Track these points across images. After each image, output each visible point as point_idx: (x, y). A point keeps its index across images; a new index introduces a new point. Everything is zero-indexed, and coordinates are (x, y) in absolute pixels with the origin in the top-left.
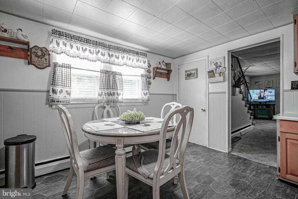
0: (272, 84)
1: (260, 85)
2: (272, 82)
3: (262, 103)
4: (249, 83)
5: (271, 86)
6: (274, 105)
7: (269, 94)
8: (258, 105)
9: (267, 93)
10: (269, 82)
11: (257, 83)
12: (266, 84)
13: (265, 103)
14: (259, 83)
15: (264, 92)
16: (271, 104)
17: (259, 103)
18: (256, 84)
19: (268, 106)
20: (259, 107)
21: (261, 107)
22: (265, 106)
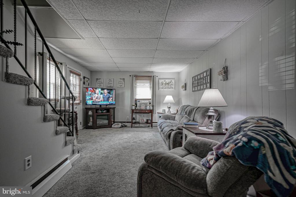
0: (112, 83)
1: (101, 83)
2: (113, 80)
3: (102, 106)
4: (89, 79)
5: (112, 85)
6: (114, 108)
8: (97, 110)
10: (110, 80)
11: (98, 81)
12: (107, 82)
13: (105, 107)
14: (100, 80)
16: (111, 108)
17: (99, 106)
19: (108, 110)
20: (99, 111)
21: (101, 112)
22: (105, 111)
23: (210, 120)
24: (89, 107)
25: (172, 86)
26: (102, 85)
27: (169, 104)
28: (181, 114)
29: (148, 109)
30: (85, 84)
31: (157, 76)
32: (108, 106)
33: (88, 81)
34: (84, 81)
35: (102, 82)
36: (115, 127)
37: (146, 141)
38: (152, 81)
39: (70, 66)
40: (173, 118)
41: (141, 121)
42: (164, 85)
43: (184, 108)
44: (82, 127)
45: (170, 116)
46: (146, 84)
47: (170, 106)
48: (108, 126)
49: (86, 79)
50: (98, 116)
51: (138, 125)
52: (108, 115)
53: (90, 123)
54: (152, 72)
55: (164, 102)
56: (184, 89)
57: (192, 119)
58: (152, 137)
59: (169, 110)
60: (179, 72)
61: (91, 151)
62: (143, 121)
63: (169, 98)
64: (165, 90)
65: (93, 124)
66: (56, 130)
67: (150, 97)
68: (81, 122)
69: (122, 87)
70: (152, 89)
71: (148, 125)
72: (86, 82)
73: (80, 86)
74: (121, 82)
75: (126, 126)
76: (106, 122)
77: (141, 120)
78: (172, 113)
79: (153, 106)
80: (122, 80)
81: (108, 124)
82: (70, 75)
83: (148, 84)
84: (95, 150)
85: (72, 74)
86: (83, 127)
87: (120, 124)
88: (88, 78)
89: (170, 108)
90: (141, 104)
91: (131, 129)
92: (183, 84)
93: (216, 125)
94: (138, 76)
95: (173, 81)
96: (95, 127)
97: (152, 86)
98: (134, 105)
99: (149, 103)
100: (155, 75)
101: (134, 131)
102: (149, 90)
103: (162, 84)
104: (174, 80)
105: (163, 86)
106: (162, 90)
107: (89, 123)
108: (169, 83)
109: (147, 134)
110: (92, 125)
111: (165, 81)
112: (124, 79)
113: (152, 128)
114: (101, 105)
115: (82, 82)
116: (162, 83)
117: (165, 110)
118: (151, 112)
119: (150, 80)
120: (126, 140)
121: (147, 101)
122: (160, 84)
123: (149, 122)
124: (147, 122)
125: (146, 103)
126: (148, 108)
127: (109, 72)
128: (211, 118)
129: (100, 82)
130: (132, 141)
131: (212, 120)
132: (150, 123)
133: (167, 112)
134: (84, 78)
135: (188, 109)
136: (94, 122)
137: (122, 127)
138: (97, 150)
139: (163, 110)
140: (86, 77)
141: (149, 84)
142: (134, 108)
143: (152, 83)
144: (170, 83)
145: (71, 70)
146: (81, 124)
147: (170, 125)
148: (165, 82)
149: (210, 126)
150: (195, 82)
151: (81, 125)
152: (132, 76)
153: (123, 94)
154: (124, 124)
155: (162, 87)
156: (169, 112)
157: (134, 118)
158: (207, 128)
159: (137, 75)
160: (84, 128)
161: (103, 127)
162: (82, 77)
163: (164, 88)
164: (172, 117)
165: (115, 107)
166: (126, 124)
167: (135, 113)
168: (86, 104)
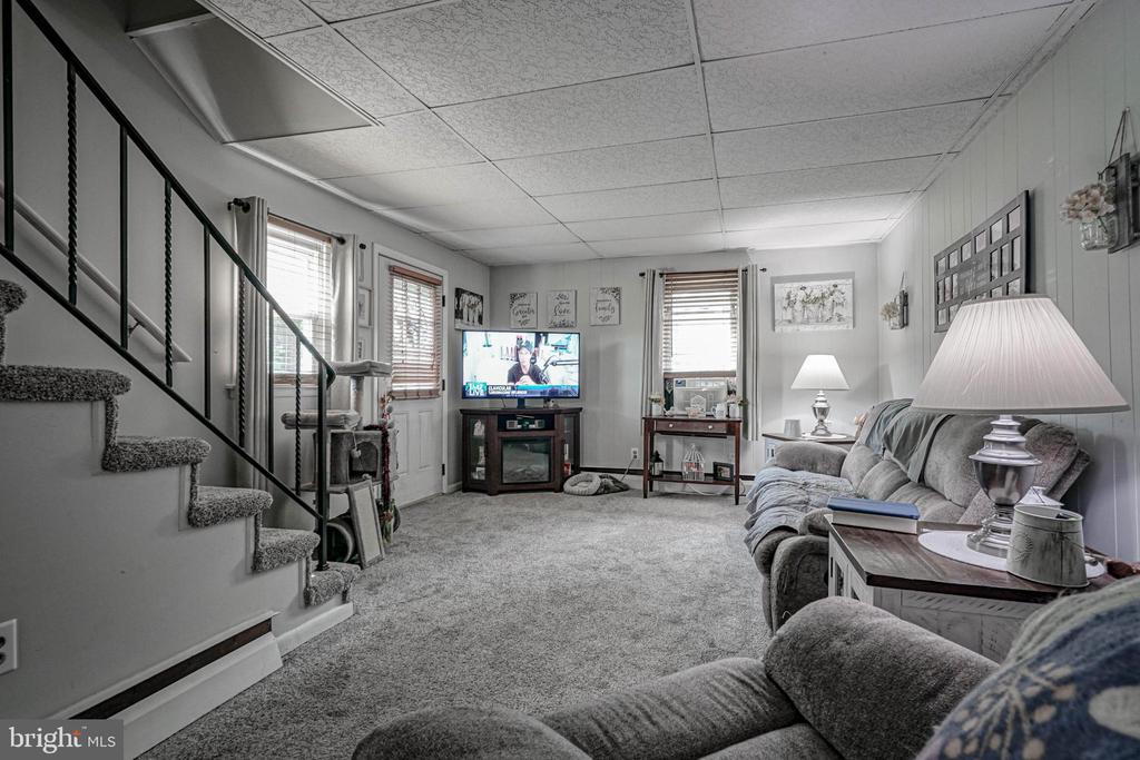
0: (571, 308)
1: (530, 311)
2: (572, 295)
3: (527, 403)
4: (482, 297)
5: (570, 318)
6: (575, 414)
7: (556, 356)
8: (504, 417)
9: (546, 352)
10: (561, 296)
11: (517, 302)
12: (551, 308)
13: (540, 406)
14: (525, 300)
15: (537, 346)
16: (559, 412)
18: (515, 305)
19: (549, 419)
20: (512, 424)
21: (519, 426)
22: (536, 422)
23: (998, 493)
24: (477, 405)
25: (838, 310)
26: (531, 317)
27: (821, 393)
28: (868, 443)
29: (718, 418)
30: (462, 318)
31: (764, 270)
32: (551, 404)
33: (474, 305)
34: (458, 305)
35: (533, 307)
36: (576, 489)
37: (677, 566)
38: (740, 293)
39: (391, 248)
40: (834, 462)
41: (689, 468)
42: (798, 306)
43: (885, 414)
44: (449, 484)
45: (816, 451)
46: (711, 309)
47: (823, 405)
48: (546, 486)
49: (466, 298)
50: (505, 441)
51: (676, 487)
52: (547, 440)
53: (478, 469)
54: (741, 252)
55: (794, 386)
56: (896, 320)
57: (913, 474)
58: (716, 550)
59: (821, 421)
60: (876, 244)
61: (410, 596)
62: (695, 470)
63: (820, 367)
64: (802, 328)
65: (487, 473)
66: (191, 507)
67: (730, 363)
68: (443, 466)
69: (608, 322)
70: (739, 326)
71: (724, 488)
72: (465, 311)
73: (437, 324)
74: (607, 304)
75: (624, 488)
76: (539, 466)
77: (689, 465)
78: (834, 437)
79: (744, 404)
80: (608, 297)
81: (550, 477)
82: (392, 283)
83: (721, 308)
84: (429, 591)
85: (398, 282)
86: (453, 486)
87: (596, 480)
88: (477, 295)
89: (824, 412)
90: (688, 394)
91: (641, 502)
92: (892, 297)
93: (1025, 536)
94: (673, 276)
95: (845, 286)
96: (495, 485)
97: (739, 314)
98: (657, 401)
99: (724, 393)
100: (755, 263)
101: (645, 513)
102: (729, 331)
103: (791, 303)
104: (851, 281)
105: (794, 310)
106: (790, 329)
107: (475, 470)
108: (823, 297)
109: (701, 531)
110: (483, 478)
111: (803, 288)
112: (617, 291)
113: (737, 503)
114: (521, 400)
115: (448, 311)
116: (789, 297)
117: (797, 422)
118: (734, 430)
119: (733, 287)
120: (590, 553)
121: (721, 384)
122: (777, 306)
123: (726, 473)
124: (716, 476)
125: (715, 392)
126: (720, 412)
127: (557, 265)
128: (1003, 485)
129: (525, 308)
130: (612, 564)
131: (1009, 493)
132: (726, 481)
133: (813, 433)
134: (459, 292)
135: (903, 420)
136: (494, 466)
137: (605, 490)
138: (438, 591)
139: (787, 421)
140: (464, 291)
141: (729, 308)
142: (657, 410)
143: (739, 301)
144: (831, 299)
145: (393, 263)
146: (443, 473)
147: (794, 500)
148: (801, 294)
149: (995, 530)
150: (948, 279)
151: (446, 476)
152: (648, 276)
153: (613, 351)
154: (618, 477)
155: (790, 317)
156: (818, 432)
157: (657, 454)
158: (972, 543)
159: (672, 269)
160: (458, 489)
161: (530, 487)
162: (447, 291)
163: (799, 320)
164: (825, 456)
165: (581, 409)
166: (627, 479)
167: (662, 432)
168: (464, 396)
